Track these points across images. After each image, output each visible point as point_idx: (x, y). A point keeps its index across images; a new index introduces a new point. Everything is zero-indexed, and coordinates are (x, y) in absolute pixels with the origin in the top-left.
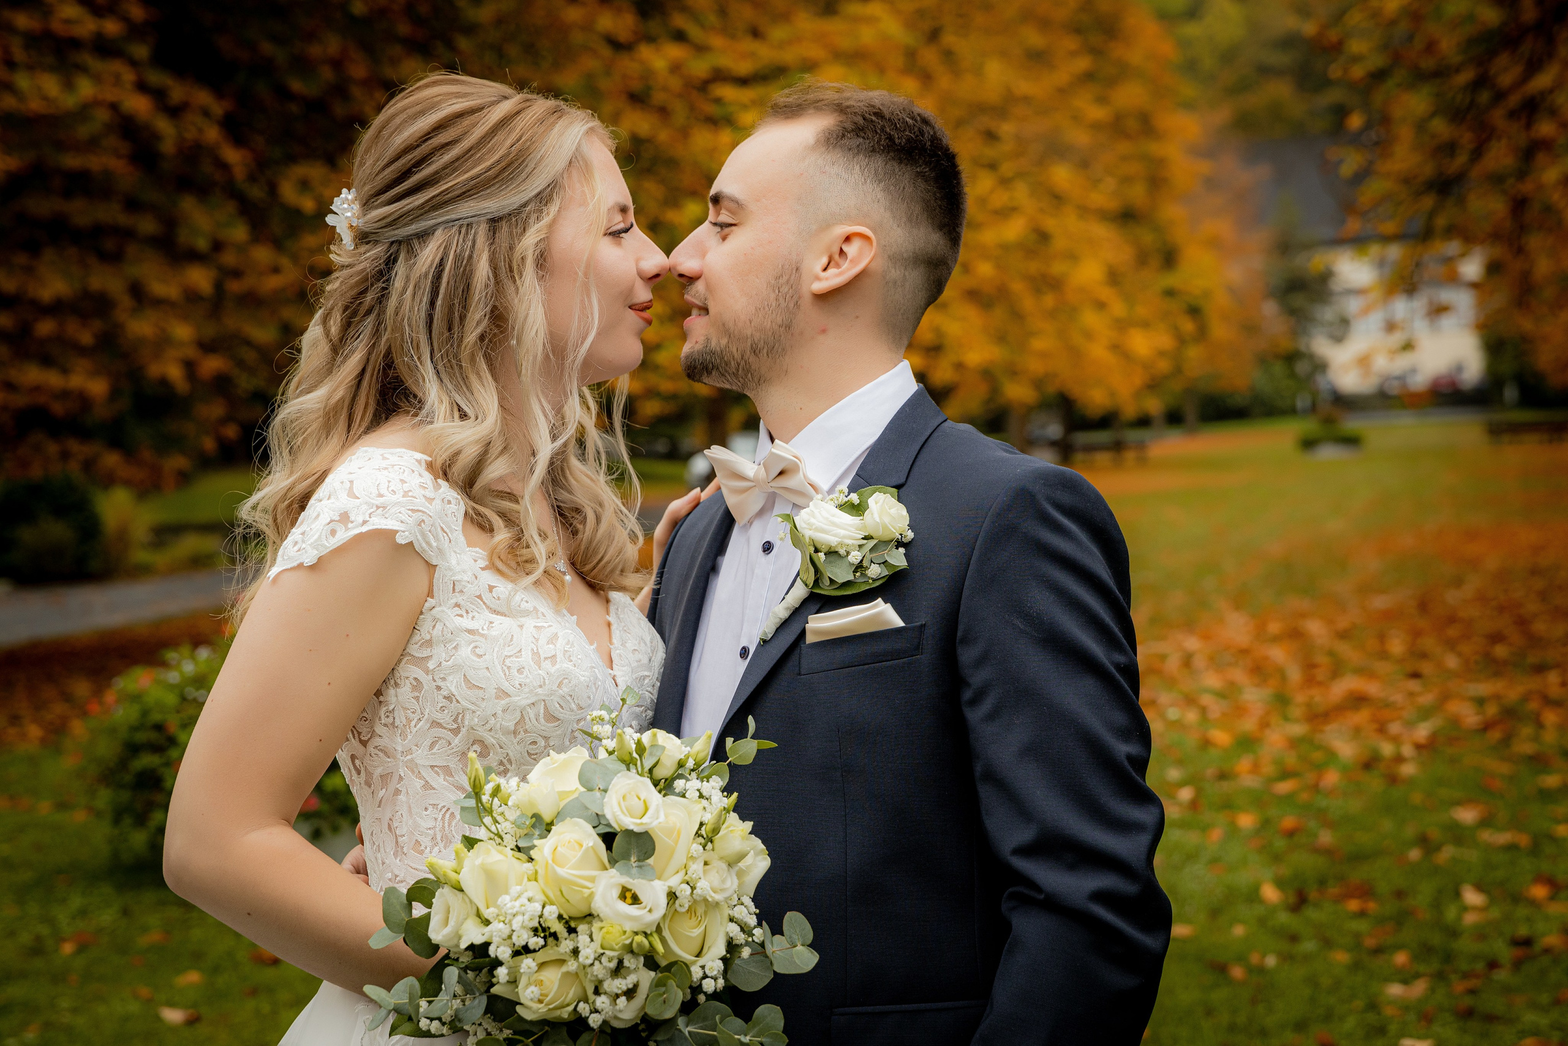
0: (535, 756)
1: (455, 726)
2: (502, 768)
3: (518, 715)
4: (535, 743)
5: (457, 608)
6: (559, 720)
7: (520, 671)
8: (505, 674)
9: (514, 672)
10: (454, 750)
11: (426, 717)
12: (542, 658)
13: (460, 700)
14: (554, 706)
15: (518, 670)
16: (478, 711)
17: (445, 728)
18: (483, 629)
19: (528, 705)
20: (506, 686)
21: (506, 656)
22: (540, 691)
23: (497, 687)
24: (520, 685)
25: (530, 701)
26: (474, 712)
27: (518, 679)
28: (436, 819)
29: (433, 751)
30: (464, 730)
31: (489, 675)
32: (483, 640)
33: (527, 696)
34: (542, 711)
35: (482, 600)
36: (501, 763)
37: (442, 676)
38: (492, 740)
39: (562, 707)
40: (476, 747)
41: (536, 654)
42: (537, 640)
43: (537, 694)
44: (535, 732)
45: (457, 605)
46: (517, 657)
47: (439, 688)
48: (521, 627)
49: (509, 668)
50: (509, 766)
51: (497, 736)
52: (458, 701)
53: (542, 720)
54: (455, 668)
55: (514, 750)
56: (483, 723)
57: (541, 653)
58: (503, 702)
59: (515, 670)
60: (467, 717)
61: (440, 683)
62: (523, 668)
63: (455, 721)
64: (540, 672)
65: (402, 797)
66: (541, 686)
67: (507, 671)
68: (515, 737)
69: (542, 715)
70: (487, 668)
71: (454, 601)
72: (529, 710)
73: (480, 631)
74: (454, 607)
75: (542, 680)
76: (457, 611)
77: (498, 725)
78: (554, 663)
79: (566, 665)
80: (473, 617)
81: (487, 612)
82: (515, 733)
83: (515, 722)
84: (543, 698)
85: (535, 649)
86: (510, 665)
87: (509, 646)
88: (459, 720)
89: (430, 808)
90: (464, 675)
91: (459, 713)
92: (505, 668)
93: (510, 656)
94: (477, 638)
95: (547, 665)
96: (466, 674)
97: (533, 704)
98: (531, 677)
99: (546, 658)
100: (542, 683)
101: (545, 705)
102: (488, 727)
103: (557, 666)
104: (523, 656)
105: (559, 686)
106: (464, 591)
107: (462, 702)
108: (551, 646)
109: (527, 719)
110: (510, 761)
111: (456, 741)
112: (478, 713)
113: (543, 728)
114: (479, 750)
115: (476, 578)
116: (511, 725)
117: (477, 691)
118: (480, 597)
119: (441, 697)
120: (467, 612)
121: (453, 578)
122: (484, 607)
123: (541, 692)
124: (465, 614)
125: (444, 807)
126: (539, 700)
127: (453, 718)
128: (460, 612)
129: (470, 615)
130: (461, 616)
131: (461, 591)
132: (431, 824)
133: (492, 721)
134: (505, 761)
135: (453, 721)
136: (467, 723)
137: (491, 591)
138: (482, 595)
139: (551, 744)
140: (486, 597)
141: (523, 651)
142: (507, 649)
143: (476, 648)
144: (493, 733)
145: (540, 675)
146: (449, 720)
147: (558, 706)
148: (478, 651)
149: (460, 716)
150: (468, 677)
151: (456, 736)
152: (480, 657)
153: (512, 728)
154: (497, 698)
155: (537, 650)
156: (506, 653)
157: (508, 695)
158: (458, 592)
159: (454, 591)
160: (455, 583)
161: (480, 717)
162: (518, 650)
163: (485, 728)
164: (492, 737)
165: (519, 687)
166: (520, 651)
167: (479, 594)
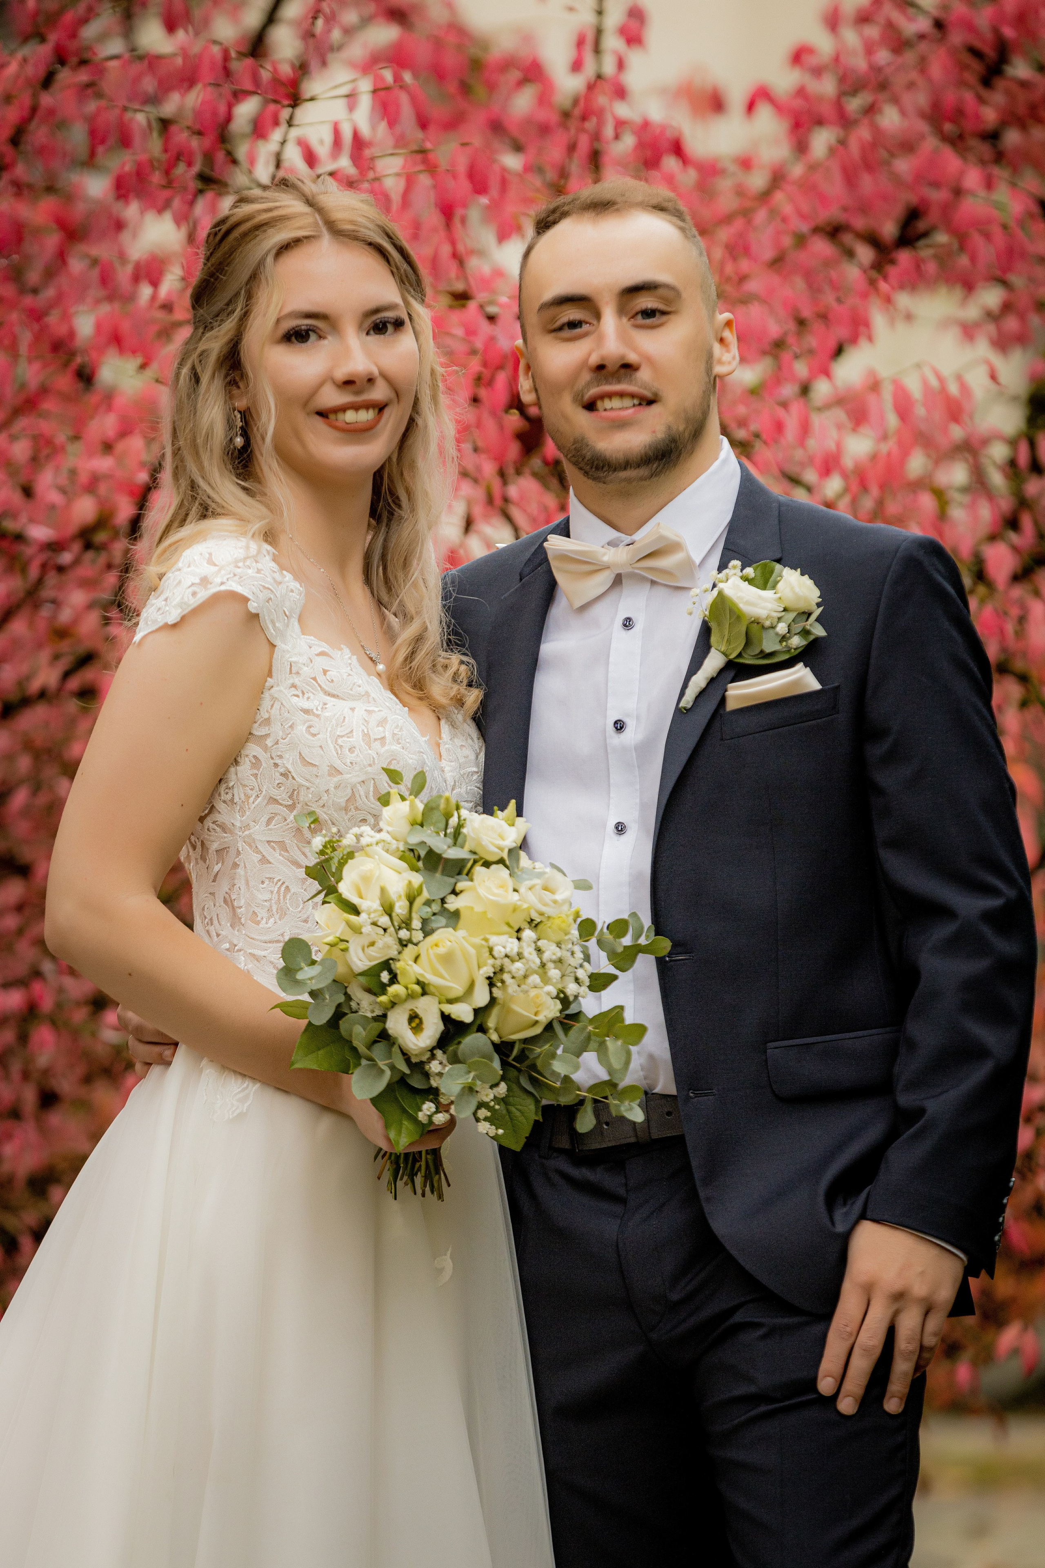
1: (290, 803)
3: (349, 792)
5: (293, 689)
7: (351, 750)
8: (337, 753)
9: (346, 751)
10: (289, 826)
11: (264, 793)
12: (372, 739)
13: (295, 776)
14: (383, 785)
15: (350, 750)
16: (311, 787)
17: (281, 805)
18: (317, 710)
19: (359, 783)
20: (338, 764)
21: (338, 736)
22: (369, 769)
23: (329, 764)
24: (351, 763)
25: (361, 779)
26: (308, 788)
27: (350, 757)
28: (272, 892)
29: (269, 827)
30: (299, 806)
31: (322, 753)
32: (317, 719)
33: (357, 773)
34: (372, 789)
35: (317, 682)
37: (279, 753)
38: (325, 816)
41: (366, 735)
42: (368, 722)
43: (366, 772)
44: (364, 810)
45: (294, 686)
46: (348, 737)
47: (276, 765)
48: (353, 709)
49: (341, 747)
51: (329, 812)
52: (294, 778)
53: (372, 798)
54: (292, 746)
55: (345, 826)
56: (317, 799)
57: (371, 734)
58: (336, 779)
59: (347, 749)
60: (302, 793)
61: (278, 761)
62: (354, 747)
63: (291, 797)
64: (370, 752)
65: (240, 871)
66: (370, 765)
67: (339, 750)
68: (346, 814)
69: (371, 793)
70: (321, 746)
71: (291, 681)
72: (360, 788)
73: (315, 711)
74: (291, 687)
75: (372, 759)
76: (294, 691)
77: (331, 801)
78: (383, 745)
79: (395, 747)
80: (308, 698)
81: (321, 694)
82: (346, 809)
83: (346, 799)
84: (373, 777)
85: (366, 731)
86: (342, 744)
87: (341, 726)
88: (295, 797)
89: (267, 882)
90: (300, 753)
91: (294, 790)
92: (338, 747)
93: (342, 736)
94: (311, 717)
95: (377, 745)
96: (302, 752)
97: (363, 782)
98: (361, 756)
99: (376, 740)
100: (372, 762)
101: (375, 783)
102: (321, 803)
103: (386, 748)
104: (355, 737)
105: (388, 766)
106: (300, 672)
107: (298, 779)
108: (380, 728)
109: (357, 796)
111: (292, 817)
112: (312, 789)
113: (373, 806)
115: (311, 661)
116: (342, 801)
117: (311, 768)
118: (315, 679)
119: (278, 774)
120: (303, 693)
121: (290, 659)
122: (320, 689)
123: (370, 771)
124: (301, 695)
125: (279, 880)
126: (369, 778)
127: (289, 794)
128: (296, 692)
129: (306, 695)
130: (298, 696)
131: (298, 673)
132: (267, 896)
133: (325, 797)
135: (289, 797)
136: (302, 799)
137: (325, 674)
138: (317, 678)
140: (321, 679)
141: (354, 731)
142: (339, 729)
143: (310, 727)
144: (325, 810)
145: (369, 754)
146: (285, 796)
147: (386, 785)
148: (312, 730)
149: (295, 793)
150: (303, 754)
151: (291, 812)
152: (314, 735)
153: (344, 804)
154: (330, 775)
155: (368, 731)
156: (338, 733)
157: (339, 773)
158: (295, 674)
159: (291, 672)
160: (292, 664)
161: (314, 793)
162: (349, 730)
163: (318, 804)
164: (325, 813)
165: (350, 765)
166: (352, 731)
167: (314, 676)
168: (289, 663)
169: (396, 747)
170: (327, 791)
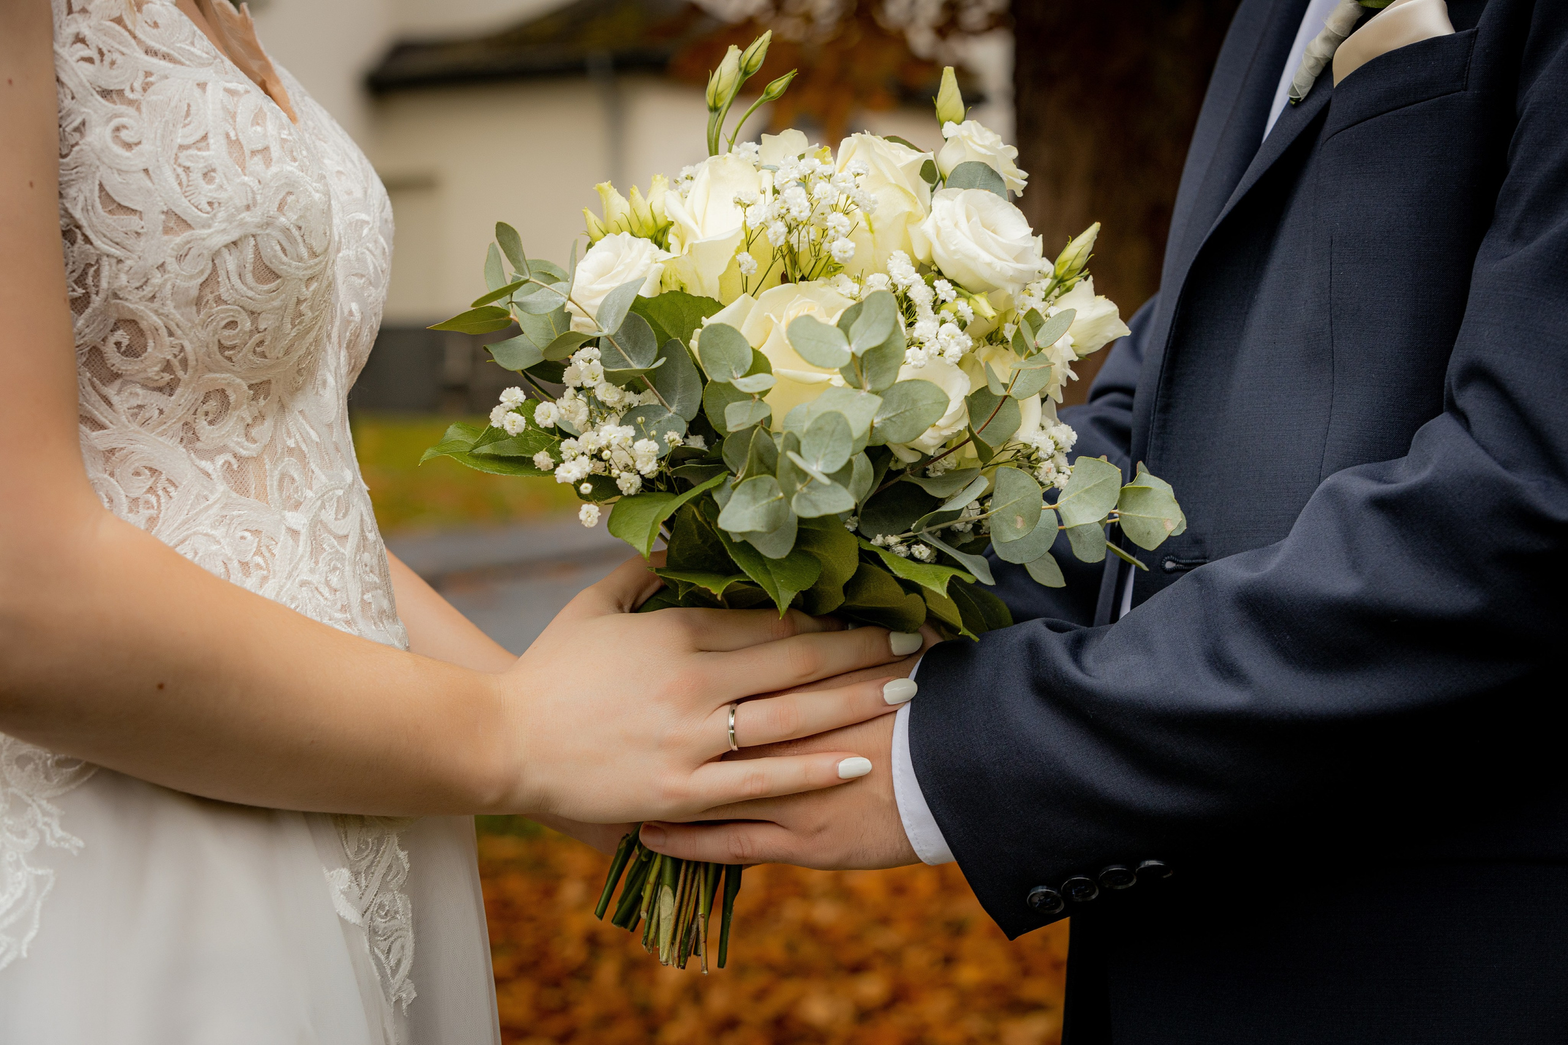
0: (231, 352)
2: (167, 377)
3: (205, 267)
4: (232, 324)
5: (80, 46)
6: (278, 277)
7: (208, 174)
8: (180, 184)
9: (196, 176)
12: (247, 153)
13: (92, 236)
14: (272, 249)
15: (205, 175)
16: (128, 258)
18: (132, 90)
19: (226, 246)
20: (184, 207)
21: (181, 146)
22: (246, 216)
23: (165, 209)
24: (210, 204)
25: (229, 238)
26: (120, 261)
27: (207, 191)
31: (149, 184)
32: (131, 111)
33: (224, 226)
34: (250, 258)
35: (125, 27)
36: (168, 367)
38: (155, 318)
39: (284, 250)
41: (232, 143)
42: (234, 116)
43: (242, 224)
44: (234, 303)
45: (80, 40)
46: (199, 149)
48: (202, 86)
49: (187, 169)
50: (180, 373)
51: (165, 310)
52: (87, 240)
53: (249, 278)
55: (195, 339)
56: (138, 284)
57: (244, 142)
58: (177, 240)
59: (200, 175)
60: (105, 272)
62: (214, 170)
64: (246, 179)
66: (248, 208)
67: (183, 176)
68: (198, 312)
69: (249, 267)
70: (146, 171)
72: (227, 255)
73: (128, 91)
74: (75, 42)
75: (250, 195)
76: (81, 51)
77: (169, 286)
78: (268, 162)
79: (289, 168)
80: (112, 63)
81: (137, 54)
82: (198, 302)
83: (199, 281)
84: (254, 231)
85: (232, 135)
86: (188, 164)
87: (185, 126)
88: (89, 281)
90: (101, 185)
92: (180, 170)
93: (188, 147)
94: (121, 108)
95: (256, 164)
96: (104, 183)
97: (235, 243)
98: (229, 189)
99: (254, 153)
100: (250, 202)
101: (256, 246)
102: (148, 291)
103: (274, 169)
104: (212, 147)
105: (280, 208)
106: (89, 8)
107: (97, 242)
108: (259, 129)
109: (222, 274)
110: (184, 363)
112: (129, 263)
113: (251, 294)
116: (191, 287)
118: (119, 21)
120: (100, 54)
123: (248, 219)
124: (96, 57)
126: (246, 236)
128: (87, 53)
129: (107, 59)
130: (91, 61)
131: (84, 10)
133: (157, 279)
134: (175, 363)
136: (104, 284)
137: (141, 11)
138: (126, 18)
139: (262, 327)
140: (133, 20)
141: (210, 135)
142: (181, 132)
143: (117, 129)
144: (156, 305)
145: (244, 184)
147: (278, 248)
148: (124, 135)
149: (92, 271)
150: (107, 188)
152: (128, 146)
153: (194, 293)
154: (167, 230)
155: (237, 135)
156: (179, 141)
157: (185, 224)
158: (79, 12)
159: (70, 11)
161: (132, 271)
162: (201, 133)
163: (141, 293)
164: (156, 312)
165: (209, 209)
166: (205, 137)
167: (118, 15)
169: (291, 167)
170: (162, 267)
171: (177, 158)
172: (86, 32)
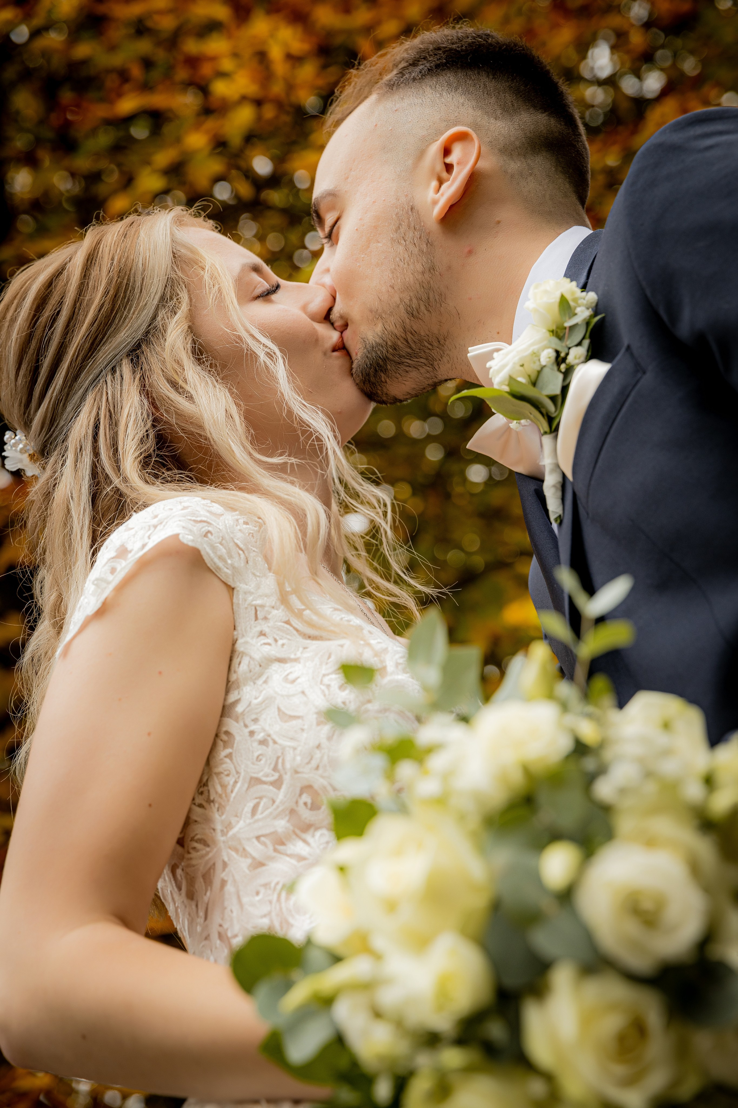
1: (276, 776)
5: (262, 637)
10: (281, 809)
11: (243, 774)
17: (264, 783)
18: (294, 655)
21: (324, 675)
26: (295, 749)
28: (270, 902)
29: (256, 817)
30: (287, 778)
31: (306, 699)
32: (296, 665)
35: (288, 625)
37: (254, 717)
38: (322, 780)
40: (306, 798)
45: (262, 634)
47: (252, 733)
52: (275, 742)
54: (269, 701)
56: (307, 761)
61: (253, 727)
63: (275, 769)
67: (326, 690)
70: (303, 693)
71: (258, 629)
73: (291, 657)
74: (259, 636)
76: (263, 640)
77: (325, 758)
80: (282, 644)
88: (280, 766)
89: (262, 891)
91: (278, 758)
92: (324, 688)
102: (314, 763)
106: (269, 617)
107: (280, 741)
111: (281, 795)
112: (299, 749)
114: (309, 801)
117: (294, 722)
118: (285, 622)
119: (255, 744)
120: (276, 640)
121: (254, 603)
122: (295, 632)
124: (272, 642)
125: (277, 883)
127: (272, 766)
128: (266, 641)
129: (280, 642)
130: (269, 644)
131: (265, 618)
133: (318, 755)
136: (288, 766)
137: (298, 615)
143: (287, 676)
144: (320, 771)
146: (268, 770)
148: (291, 677)
149: (280, 761)
150: (283, 709)
151: (279, 788)
152: (293, 682)
158: (262, 619)
159: (256, 618)
160: (258, 608)
161: (303, 753)
163: (310, 766)
164: (322, 777)
167: (287, 619)
168: (253, 608)
171: (322, 681)
172: (266, 629)
